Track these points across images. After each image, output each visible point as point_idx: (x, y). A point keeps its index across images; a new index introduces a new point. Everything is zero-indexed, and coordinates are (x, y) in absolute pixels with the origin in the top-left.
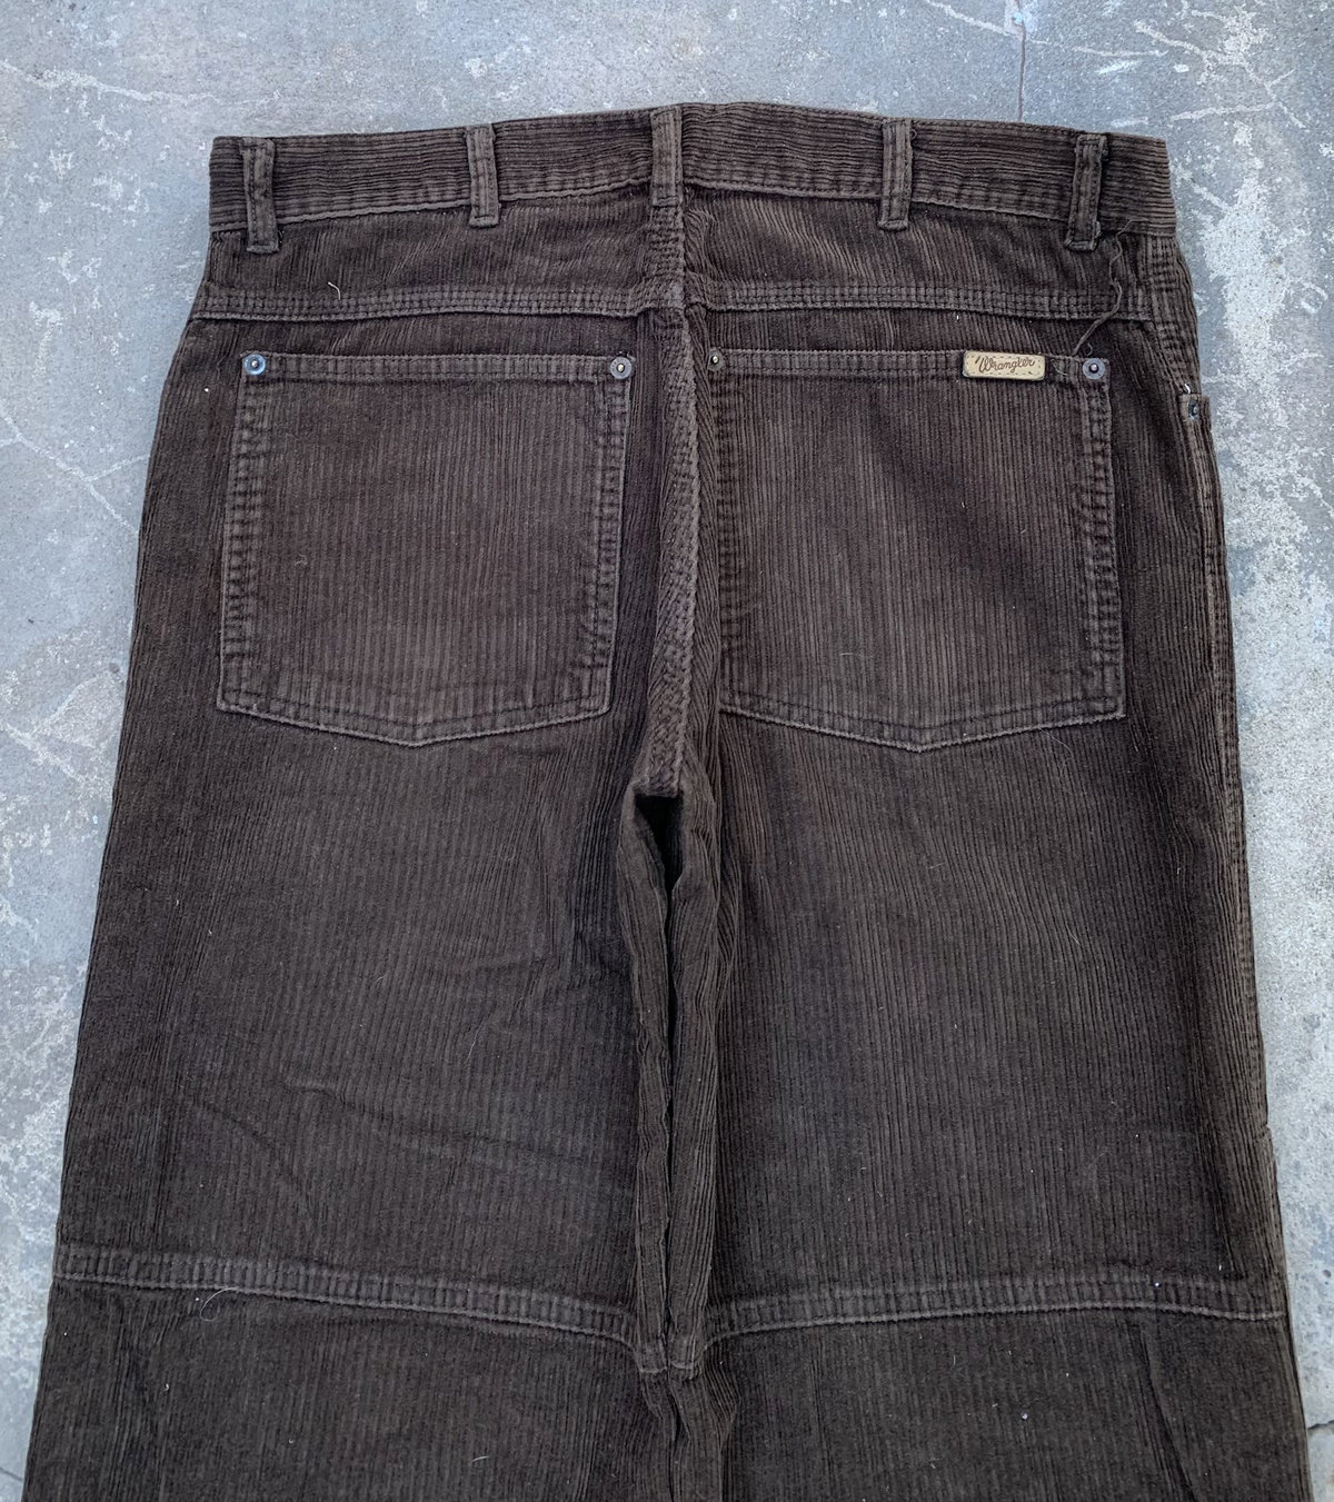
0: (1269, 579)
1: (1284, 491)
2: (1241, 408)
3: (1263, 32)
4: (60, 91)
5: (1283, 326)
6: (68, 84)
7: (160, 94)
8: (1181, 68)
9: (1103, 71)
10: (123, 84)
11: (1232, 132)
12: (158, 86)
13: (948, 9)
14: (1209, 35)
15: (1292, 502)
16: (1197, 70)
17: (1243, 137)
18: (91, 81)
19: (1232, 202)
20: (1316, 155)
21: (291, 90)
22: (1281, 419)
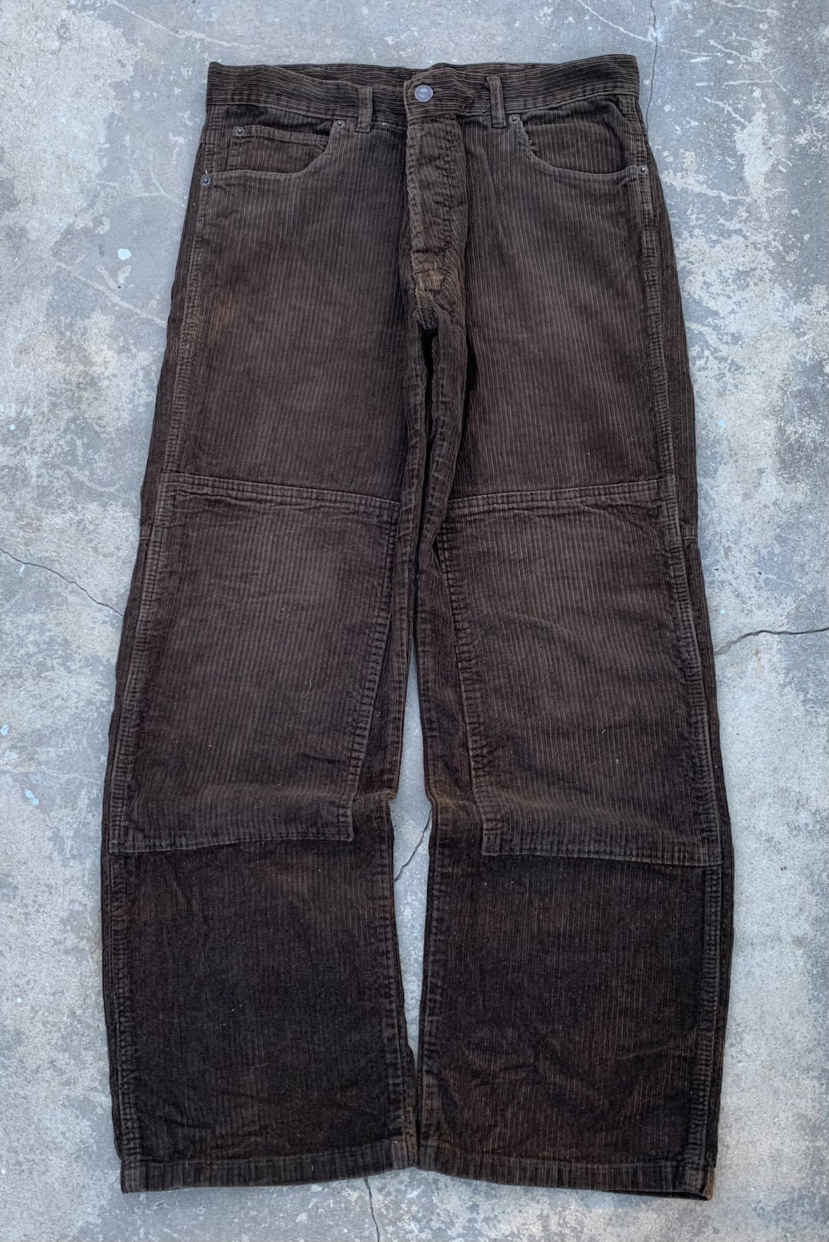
0: (756, 284)
1: (766, 247)
2: (748, 211)
3: (770, 48)
4: (186, 39)
5: (770, 177)
6: (191, 37)
7: (236, 44)
8: (731, 62)
9: (693, 61)
10: (217, 38)
11: (752, 91)
12: (235, 40)
13: (621, 29)
14: (745, 48)
15: (769, 253)
16: (737, 64)
17: (757, 93)
18: (202, 36)
19: (750, 121)
20: (790, 104)
21: (299, 45)
22: (766, 216)
